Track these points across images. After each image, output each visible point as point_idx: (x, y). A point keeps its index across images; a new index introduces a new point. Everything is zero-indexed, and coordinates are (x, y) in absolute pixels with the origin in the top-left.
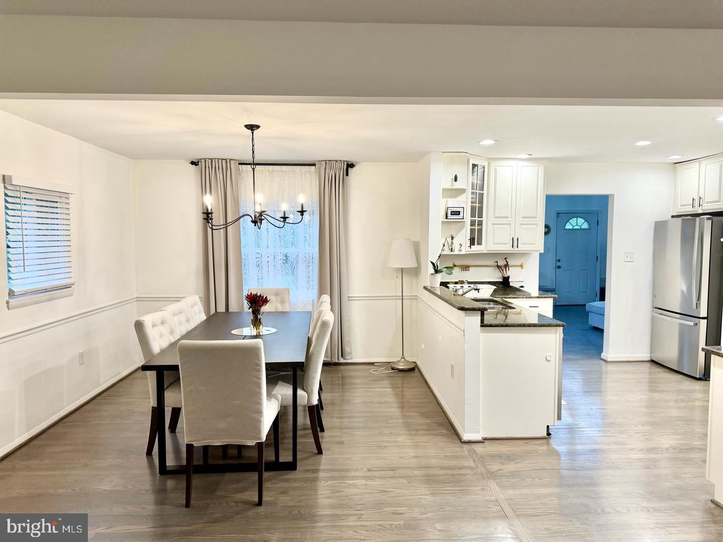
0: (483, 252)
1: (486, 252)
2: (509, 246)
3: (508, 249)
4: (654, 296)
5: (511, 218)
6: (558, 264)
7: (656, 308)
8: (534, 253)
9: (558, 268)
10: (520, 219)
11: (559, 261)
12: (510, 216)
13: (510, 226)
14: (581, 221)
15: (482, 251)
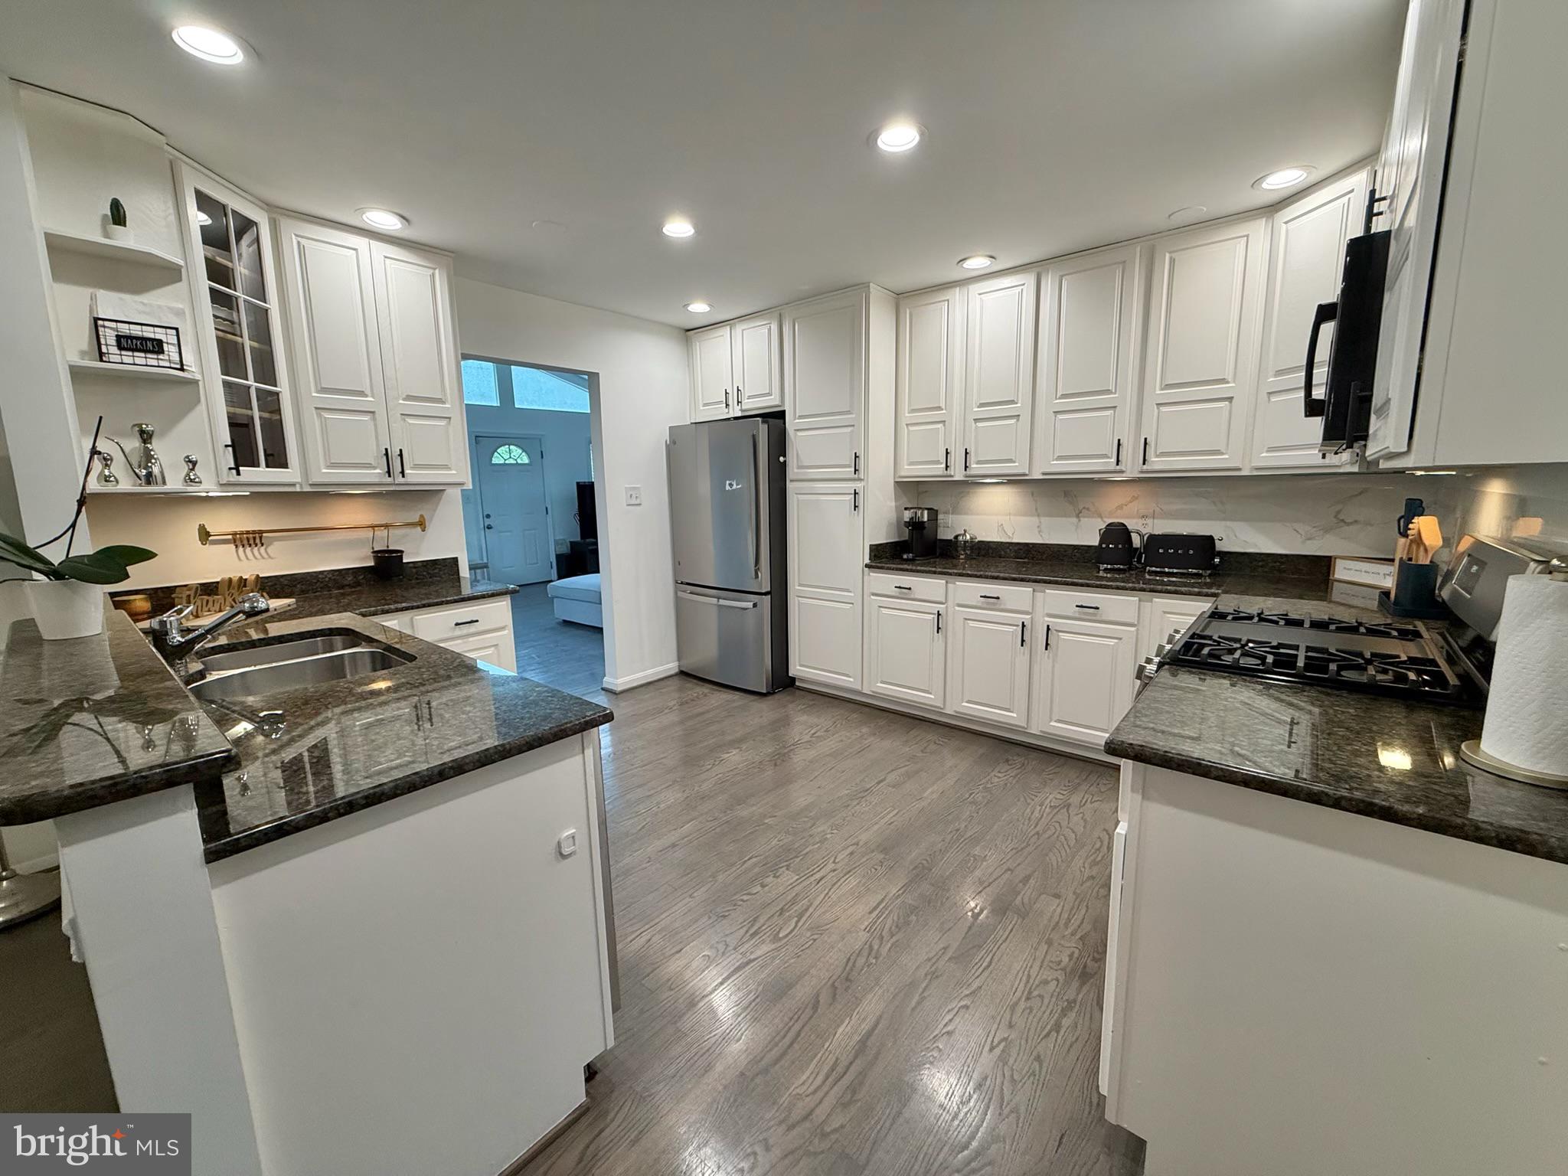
0: (298, 489)
1: (307, 489)
2: (378, 471)
3: (376, 480)
4: (677, 564)
5: (373, 397)
6: (488, 522)
7: (682, 583)
8: (450, 491)
9: (488, 528)
10: (401, 402)
11: (488, 516)
12: (368, 392)
13: (374, 419)
14: (516, 451)
15: (294, 485)
